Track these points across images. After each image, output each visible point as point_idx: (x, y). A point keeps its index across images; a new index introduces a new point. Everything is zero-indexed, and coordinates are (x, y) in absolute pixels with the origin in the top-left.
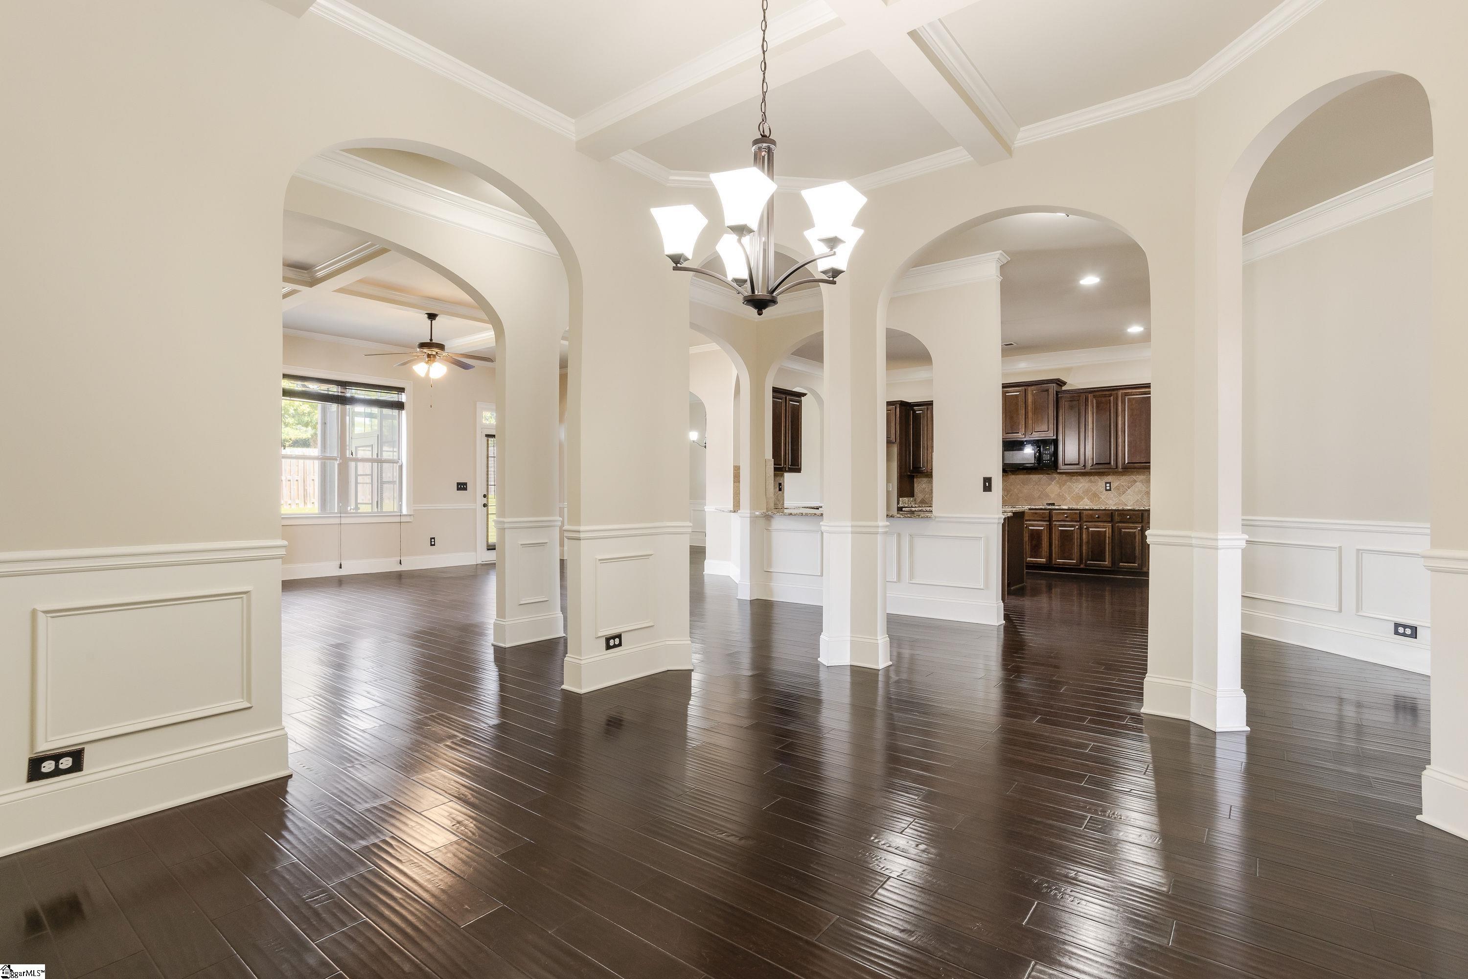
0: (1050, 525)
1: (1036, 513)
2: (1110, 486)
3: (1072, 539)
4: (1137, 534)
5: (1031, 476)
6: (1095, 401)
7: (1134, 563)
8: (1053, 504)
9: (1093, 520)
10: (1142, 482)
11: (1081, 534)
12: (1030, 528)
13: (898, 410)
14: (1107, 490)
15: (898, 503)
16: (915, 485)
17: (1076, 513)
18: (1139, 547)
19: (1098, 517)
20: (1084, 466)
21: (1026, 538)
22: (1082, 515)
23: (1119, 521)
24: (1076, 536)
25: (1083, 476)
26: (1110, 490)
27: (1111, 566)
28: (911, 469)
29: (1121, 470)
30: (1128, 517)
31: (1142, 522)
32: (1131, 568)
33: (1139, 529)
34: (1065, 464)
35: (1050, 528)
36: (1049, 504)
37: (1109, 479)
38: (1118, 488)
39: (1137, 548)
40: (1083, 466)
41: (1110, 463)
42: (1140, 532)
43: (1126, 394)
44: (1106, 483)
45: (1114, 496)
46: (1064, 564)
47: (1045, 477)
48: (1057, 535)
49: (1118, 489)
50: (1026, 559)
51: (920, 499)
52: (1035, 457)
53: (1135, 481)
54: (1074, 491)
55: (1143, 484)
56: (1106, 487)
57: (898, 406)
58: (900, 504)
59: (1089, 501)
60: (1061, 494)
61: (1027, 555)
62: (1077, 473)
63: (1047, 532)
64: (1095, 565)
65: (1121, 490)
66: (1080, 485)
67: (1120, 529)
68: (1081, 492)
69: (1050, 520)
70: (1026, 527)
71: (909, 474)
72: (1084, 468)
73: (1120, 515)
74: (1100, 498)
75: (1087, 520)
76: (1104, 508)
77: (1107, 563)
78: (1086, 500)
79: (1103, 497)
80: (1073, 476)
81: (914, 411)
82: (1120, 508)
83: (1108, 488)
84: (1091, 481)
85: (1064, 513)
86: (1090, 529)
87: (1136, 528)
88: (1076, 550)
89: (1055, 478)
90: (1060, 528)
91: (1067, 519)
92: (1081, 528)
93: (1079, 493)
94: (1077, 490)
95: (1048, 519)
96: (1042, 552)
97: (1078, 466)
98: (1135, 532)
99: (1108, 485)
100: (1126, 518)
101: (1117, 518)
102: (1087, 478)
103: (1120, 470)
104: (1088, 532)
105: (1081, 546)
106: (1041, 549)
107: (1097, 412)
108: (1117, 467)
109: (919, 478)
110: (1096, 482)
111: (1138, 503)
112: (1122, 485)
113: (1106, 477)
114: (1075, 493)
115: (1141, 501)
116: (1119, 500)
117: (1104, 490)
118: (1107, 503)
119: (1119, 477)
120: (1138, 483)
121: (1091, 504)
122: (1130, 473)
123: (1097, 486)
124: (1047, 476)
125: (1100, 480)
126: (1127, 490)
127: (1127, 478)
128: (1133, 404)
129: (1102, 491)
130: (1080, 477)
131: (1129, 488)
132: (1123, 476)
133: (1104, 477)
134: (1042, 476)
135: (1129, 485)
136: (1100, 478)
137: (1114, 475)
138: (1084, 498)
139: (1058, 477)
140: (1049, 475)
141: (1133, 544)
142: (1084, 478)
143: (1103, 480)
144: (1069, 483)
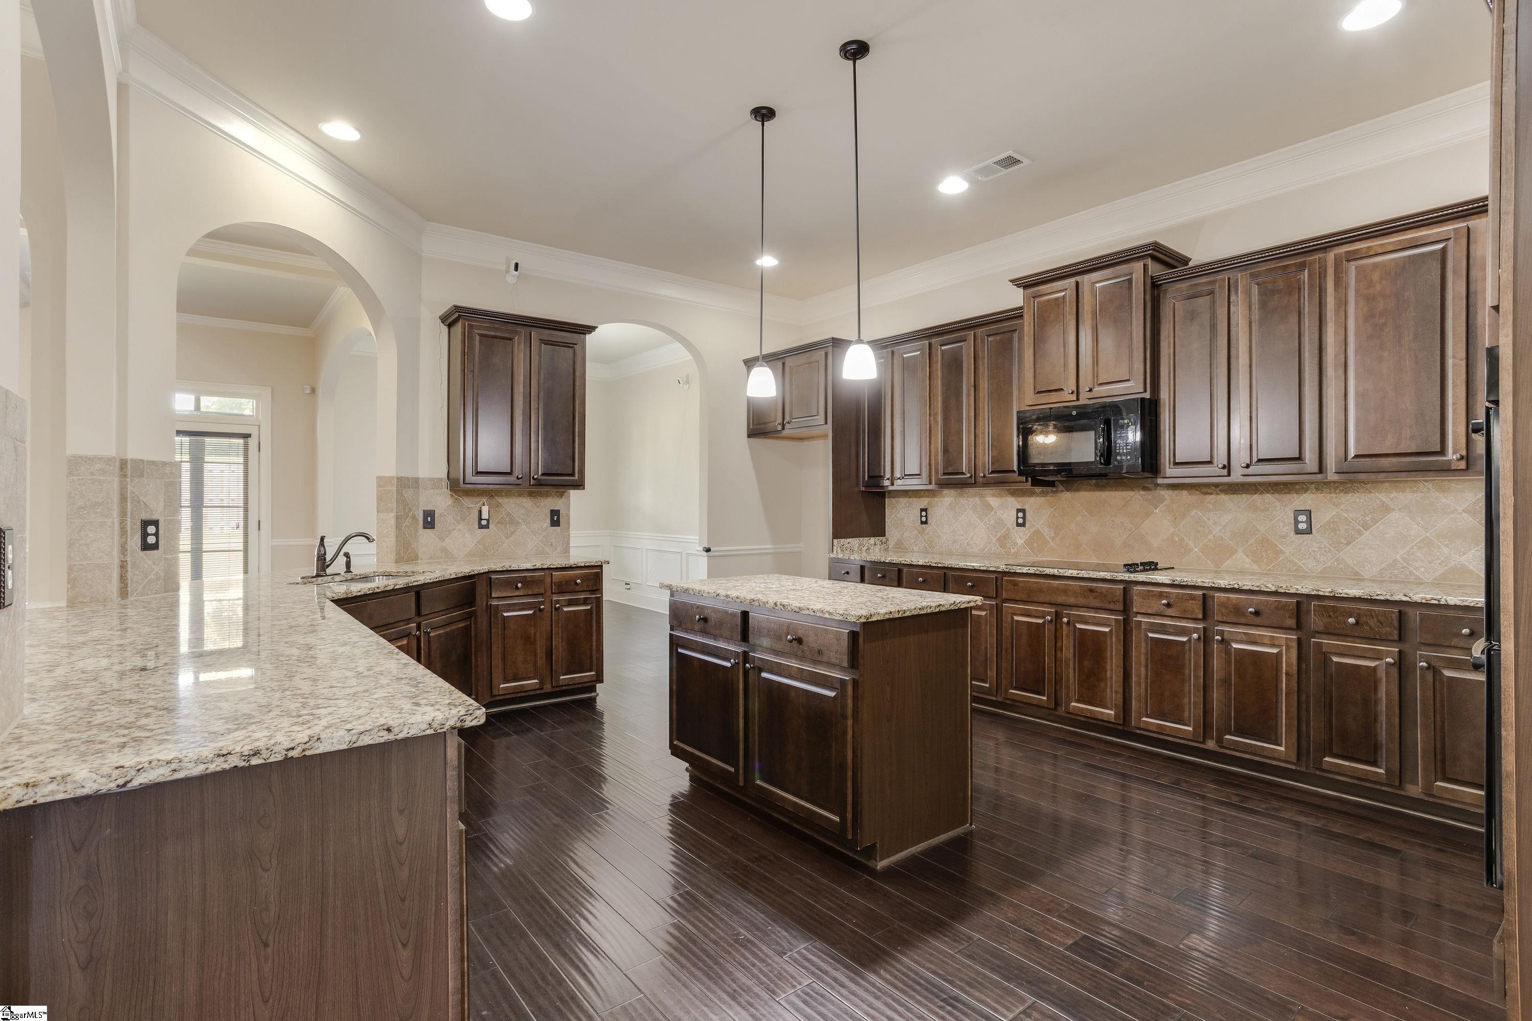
0: (1126, 622)
1: (1091, 590)
2: (1309, 522)
3: (1183, 666)
4: (1382, 674)
6: (1255, 290)
7: (1374, 764)
8: (1151, 566)
9: (1243, 620)
10: (1410, 512)
11: (1207, 655)
12: (1079, 626)
14: (1298, 532)
16: (886, 510)
17: (1193, 598)
18: (1388, 717)
19: (1257, 613)
20: (1228, 467)
21: (1068, 651)
22: (1209, 602)
23: (1321, 628)
24: (1193, 661)
25: (1234, 494)
26: (1309, 531)
27: (1294, 760)
29: (1336, 477)
30: (1351, 620)
31: (1399, 641)
32: (1364, 777)
33: (1389, 660)
34: (1176, 464)
35: (1126, 629)
36: (1131, 567)
37: (1304, 500)
38: (1332, 527)
40: (1224, 467)
41: (1299, 459)
42: (1395, 672)
43: (1351, 257)
44: (1298, 512)
45: (1321, 548)
46: (1161, 730)
48: (1143, 650)
49: (1332, 531)
50: (1068, 705)
51: (896, 538)
52: (1096, 447)
53: (1387, 509)
54: (1210, 532)
55: (1412, 518)
56: (1297, 522)
59: (1248, 560)
60: (1177, 539)
61: (1071, 694)
62: (1216, 485)
63: (1117, 637)
64: (1247, 749)
65: (1343, 533)
66: (1226, 518)
67: (1324, 658)
68: (1229, 535)
69: (1126, 609)
70: (1068, 623)
71: (864, 489)
72: (1225, 472)
73: (1324, 611)
74: (1279, 552)
75: (1225, 619)
79: (1288, 550)
80: (1207, 493)
82: (1326, 590)
83: (1302, 526)
84: (1254, 508)
85: (1161, 595)
86: (1235, 646)
87: (1378, 656)
88: (1192, 700)
89: (1163, 500)
90: (1150, 635)
91: (1170, 612)
92: (1206, 638)
93: (1222, 539)
94: (1216, 530)
95: (1120, 607)
96: (1104, 690)
97: (1208, 469)
98: (1375, 668)
99: (1302, 518)
100: (1345, 623)
101: (1315, 621)
102: (1243, 500)
103: (1331, 476)
104: (1228, 652)
105: (1206, 688)
106: (1102, 684)
107: (1262, 321)
108: (1321, 469)
109: (893, 498)
110: (1268, 509)
111: (1396, 572)
112: (1346, 519)
113: (1295, 495)
114: (1211, 537)
115: (1404, 567)
116: (1337, 560)
117: (1293, 533)
118: (1300, 567)
119: (1334, 495)
120: (1395, 515)
121: (1255, 567)
122: (1368, 486)
123: (1271, 520)
124: (1142, 492)
125: (1277, 504)
126: (1361, 535)
127: (1360, 498)
128: (1371, 281)
129: (1284, 537)
130: (1224, 497)
131: (1366, 527)
132: (1346, 493)
133: (1288, 496)
134: (1131, 493)
135: (1368, 518)
136: (1279, 500)
137: (1317, 489)
138: (1237, 551)
139: (1169, 495)
140: (1149, 492)
141: (1368, 704)
142: (1236, 498)
143: (1286, 506)
144: (1195, 511)
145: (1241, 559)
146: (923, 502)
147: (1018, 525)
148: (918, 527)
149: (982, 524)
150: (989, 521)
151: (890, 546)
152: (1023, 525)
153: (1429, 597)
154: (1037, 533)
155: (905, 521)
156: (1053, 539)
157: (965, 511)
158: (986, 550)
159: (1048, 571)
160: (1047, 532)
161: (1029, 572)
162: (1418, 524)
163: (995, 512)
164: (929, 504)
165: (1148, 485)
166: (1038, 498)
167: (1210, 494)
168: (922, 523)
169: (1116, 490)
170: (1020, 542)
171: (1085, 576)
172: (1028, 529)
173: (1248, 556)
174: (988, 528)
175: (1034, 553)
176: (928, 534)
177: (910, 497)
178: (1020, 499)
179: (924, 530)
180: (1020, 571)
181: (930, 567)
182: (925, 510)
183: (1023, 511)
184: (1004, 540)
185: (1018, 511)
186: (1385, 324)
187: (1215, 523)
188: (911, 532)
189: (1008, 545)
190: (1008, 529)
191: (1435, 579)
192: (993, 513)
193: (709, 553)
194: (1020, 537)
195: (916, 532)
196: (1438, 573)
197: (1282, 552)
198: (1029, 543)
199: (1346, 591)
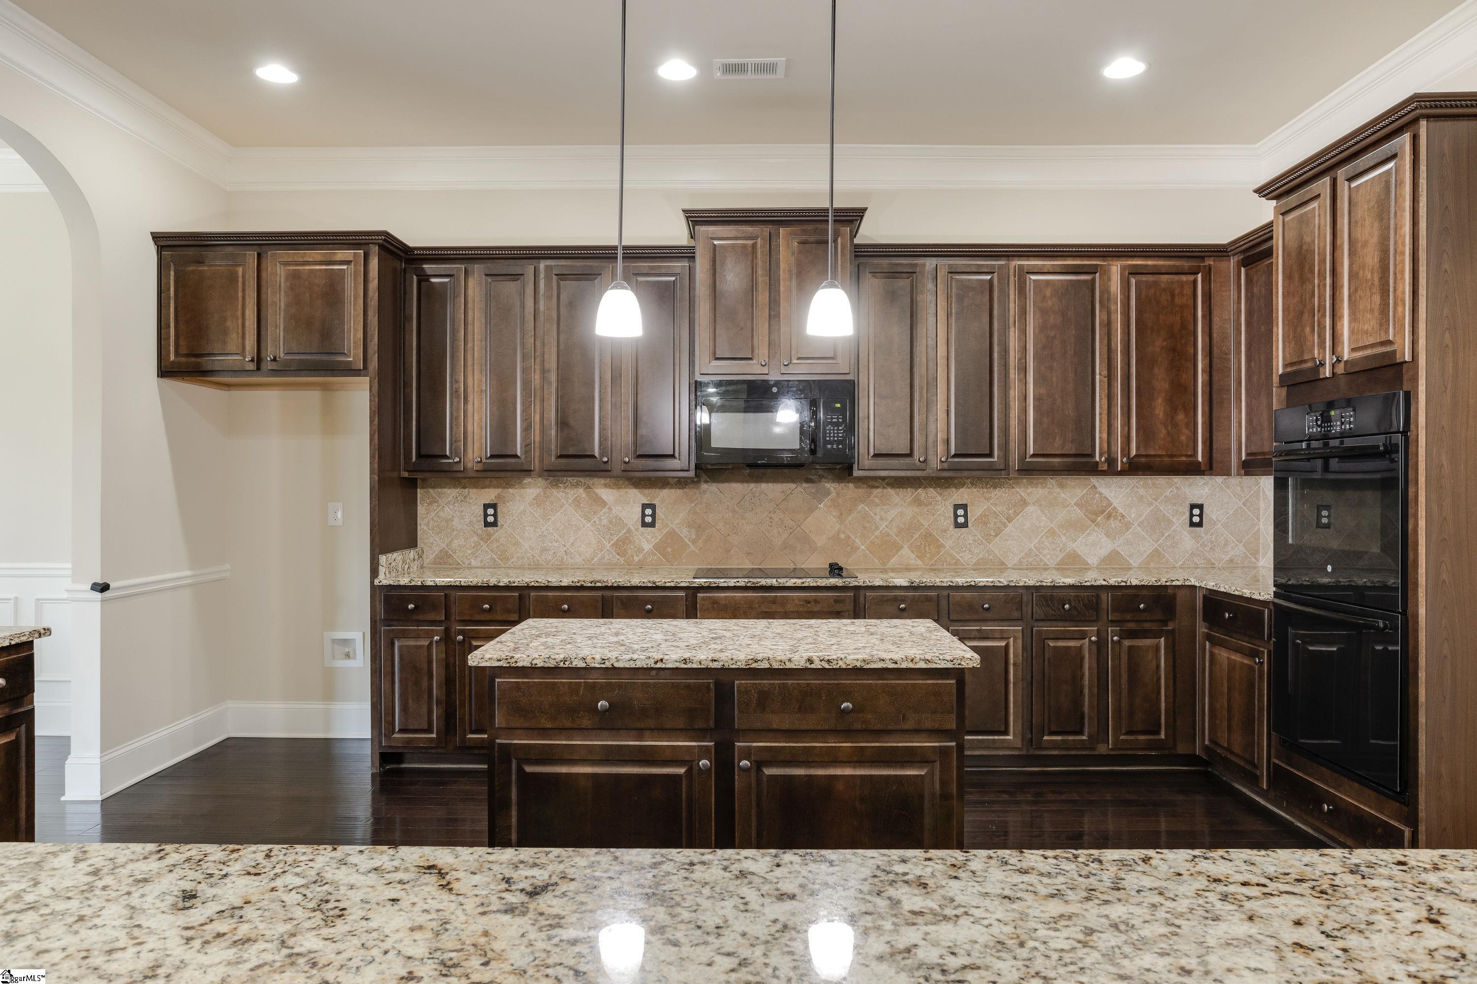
2: (965, 516)
4: (1086, 651)
5: (764, 486)
6: (953, 282)
7: (1080, 732)
9: (975, 617)
10: (1041, 505)
13: (374, 263)
14: (957, 525)
15: (374, 572)
16: (419, 507)
17: (928, 599)
18: (1090, 689)
19: (989, 609)
22: (943, 602)
25: (899, 488)
26: (965, 524)
27: (1020, 746)
28: (414, 459)
31: (1097, 620)
32: (1071, 747)
33: (1093, 638)
34: (868, 454)
37: (961, 495)
38: (983, 520)
39: (1086, 691)
40: (924, 461)
41: (989, 452)
42: (1095, 648)
43: (1029, 270)
44: (957, 507)
45: (975, 541)
47: (799, 489)
49: (985, 524)
51: (437, 550)
52: (802, 432)
53: (1024, 503)
54: (877, 528)
55: (1042, 511)
56: (955, 516)
57: (375, 249)
58: (381, 576)
59: (913, 556)
60: (842, 536)
62: (883, 479)
65: (992, 525)
66: (893, 513)
67: (1043, 644)
68: (895, 530)
71: (406, 474)
72: (924, 465)
73: (1044, 600)
74: (940, 546)
75: (959, 617)
76: (1006, 583)
77: (1010, 737)
78: (906, 551)
79: (948, 544)
81: (424, 278)
83: (960, 520)
84: (918, 502)
85: (896, 600)
87: (1083, 636)
89: (828, 493)
93: (888, 535)
94: (883, 526)
97: (907, 460)
98: (1080, 648)
99: (960, 512)
100: (1062, 609)
102: (908, 494)
103: (1013, 473)
108: (1006, 466)
109: (433, 487)
110: (931, 504)
111: (1030, 560)
112: (995, 512)
113: (954, 490)
114: (877, 533)
115: (1036, 555)
116: (988, 551)
117: (952, 526)
118: (958, 560)
119: (985, 490)
120: (1030, 508)
121: (919, 562)
122: (1011, 482)
123: (934, 515)
124: (805, 485)
125: (939, 498)
126: (1006, 527)
127: (1005, 493)
128: (1045, 297)
129: (945, 531)
130: (891, 491)
131: (1010, 520)
132: (995, 488)
133: (949, 491)
134: (793, 486)
135: (1011, 512)
136: (941, 494)
137: (972, 484)
138: (902, 547)
139: (835, 488)
140: (813, 485)
141: (1076, 680)
142: (902, 492)
143: (945, 500)
144: (862, 505)
145: (907, 555)
146: (489, 495)
147: (644, 524)
148: (480, 532)
149: (589, 525)
150: (600, 520)
151: (427, 562)
152: (652, 525)
153: (1120, 580)
154: (672, 534)
155: (456, 523)
156: (694, 542)
157: (562, 507)
158: (596, 559)
159: (764, 582)
160: (685, 533)
161: (738, 584)
162: (1046, 516)
163: (610, 509)
164: (498, 497)
165: (811, 477)
166: (673, 490)
167: (877, 487)
168: (487, 524)
169: (775, 482)
170: (647, 547)
171: (812, 585)
172: (660, 530)
173: (912, 551)
174: (598, 530)
175: (667, 560)
176: (497, 541)
177: (464, 487)
178: (646, 491)
179: (490, 535)
180: (726, 585)
181: (582, 588)
182: (494, 506)
183: (653, 507)
184: (622, 545)
185: (645, 506)
186: (1055, 337)
187: (881, 519)
188: (466, 539)
189: (629, 551)
190: (629, 531)
191: (1057, 564)
192: (605, 510)
193: (107, 594)
194: (647, 540)
195: (475, 538)
196: (1058, 559)
197: (943, 546)
198: (660, 548)
199: (1063, 580)
